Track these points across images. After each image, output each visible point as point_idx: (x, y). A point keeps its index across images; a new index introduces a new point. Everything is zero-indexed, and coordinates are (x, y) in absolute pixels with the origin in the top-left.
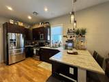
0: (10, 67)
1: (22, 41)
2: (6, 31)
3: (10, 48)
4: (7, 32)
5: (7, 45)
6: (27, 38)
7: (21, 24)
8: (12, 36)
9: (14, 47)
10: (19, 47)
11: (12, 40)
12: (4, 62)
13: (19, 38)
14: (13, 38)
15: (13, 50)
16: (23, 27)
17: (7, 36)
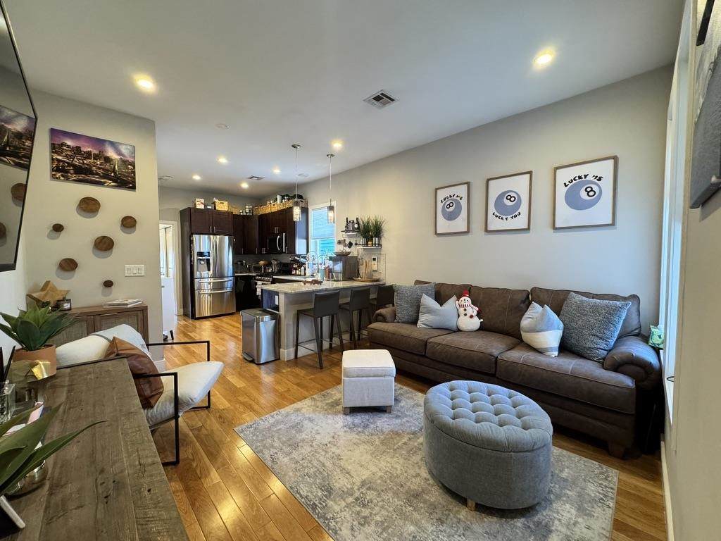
0: (197, 323)
1: (228, 257)
2: (187, 229)
3: (197, 274)
4: (192, 234)
5: (192, 267)
6: (240, 249)
7: (223, 206)
8: (203, 243)
9: (205, 274)
10: (219, 274)
11: (201, 254)
12: (185, 315)
13: (218, 249)
14: (204, 249)
15: (205, 281)
16: (228, 213)
17: (191, 242)
